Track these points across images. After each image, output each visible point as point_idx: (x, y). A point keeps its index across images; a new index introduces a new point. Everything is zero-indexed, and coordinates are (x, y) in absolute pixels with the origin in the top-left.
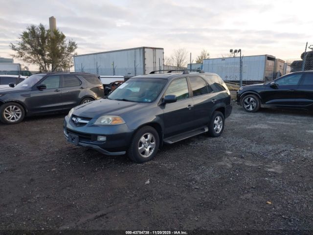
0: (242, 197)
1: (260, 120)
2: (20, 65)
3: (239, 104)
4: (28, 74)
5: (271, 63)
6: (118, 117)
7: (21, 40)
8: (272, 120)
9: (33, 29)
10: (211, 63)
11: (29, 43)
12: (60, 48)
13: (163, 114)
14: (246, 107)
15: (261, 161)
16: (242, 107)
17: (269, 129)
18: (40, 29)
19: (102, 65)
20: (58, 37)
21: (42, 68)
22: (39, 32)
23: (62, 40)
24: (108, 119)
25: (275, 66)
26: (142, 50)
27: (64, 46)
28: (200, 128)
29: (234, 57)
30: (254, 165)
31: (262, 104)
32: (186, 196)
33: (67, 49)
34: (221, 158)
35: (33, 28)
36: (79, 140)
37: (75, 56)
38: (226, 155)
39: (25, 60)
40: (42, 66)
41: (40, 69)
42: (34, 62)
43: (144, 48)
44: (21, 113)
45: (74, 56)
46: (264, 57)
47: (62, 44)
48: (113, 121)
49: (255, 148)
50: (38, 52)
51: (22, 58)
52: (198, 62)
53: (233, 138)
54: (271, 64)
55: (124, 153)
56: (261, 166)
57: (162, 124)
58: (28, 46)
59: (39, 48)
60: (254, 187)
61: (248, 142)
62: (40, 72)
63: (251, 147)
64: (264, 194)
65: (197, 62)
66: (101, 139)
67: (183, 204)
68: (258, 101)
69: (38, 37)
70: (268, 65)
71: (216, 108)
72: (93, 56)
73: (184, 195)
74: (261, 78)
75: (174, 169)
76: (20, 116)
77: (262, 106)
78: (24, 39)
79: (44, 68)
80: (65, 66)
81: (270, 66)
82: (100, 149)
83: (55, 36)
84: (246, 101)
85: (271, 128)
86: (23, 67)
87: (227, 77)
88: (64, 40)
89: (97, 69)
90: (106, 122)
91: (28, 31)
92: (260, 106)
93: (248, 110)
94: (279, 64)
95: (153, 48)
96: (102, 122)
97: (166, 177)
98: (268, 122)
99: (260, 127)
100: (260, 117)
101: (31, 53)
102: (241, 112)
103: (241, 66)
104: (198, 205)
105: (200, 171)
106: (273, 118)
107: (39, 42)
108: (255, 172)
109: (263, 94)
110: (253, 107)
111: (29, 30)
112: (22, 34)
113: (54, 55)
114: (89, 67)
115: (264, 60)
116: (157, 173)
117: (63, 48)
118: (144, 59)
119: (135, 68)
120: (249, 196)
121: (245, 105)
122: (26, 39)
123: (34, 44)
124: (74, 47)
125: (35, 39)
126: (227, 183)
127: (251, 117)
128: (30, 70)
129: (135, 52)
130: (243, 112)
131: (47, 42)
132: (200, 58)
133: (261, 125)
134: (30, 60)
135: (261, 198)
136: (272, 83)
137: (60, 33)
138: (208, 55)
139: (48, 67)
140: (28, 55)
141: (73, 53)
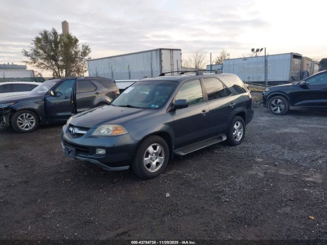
0: (279, 211)
1: (290, 123)
2: (33, 71)
3: (265, 107)
4: (42, 80)
5: (297, 61)
6: (119, 126)
7: (34, 46)
8: (304, 123)
9: (45, 35)
10: (231, 63)
11: (42, 49)
12: (73, 52)
13: (173, 122)
14: (273, 109)
15: (296, 169)
16: (269, 110)
17: (301, 133)
18: (52, 34)
19: (117, 70)
20: (71, 42)
21: (55, 74)
22: (51, 38)
23: (75, 44)
24: (108, 129)
25: (302, 65)
26: (158, 52)
27: (77, 50)
28: (216, 136)
29: (256, 56)
30: (289, 174)
31: (291, 105)
32: (215, 210)
33: (80, 53)
34: (251, 166)
35: (45, 33)
36: (76, 153)
37: (90, 60)
38: (257, 163)
39: (38, 66)
40: (56, 72)
41: (54, 75)
42: (48, 68)
43: (160, 50)
44: (34, 121)
45: (88, 61)
46: (290, 55)
47: (76, 48)
48: (114, 131)
49: (288, 155)
50: (52, 58)
51: (35, 64)
52: (218, 63)
53: (262, 144)
54: (298, 63)
55: (127, 167)
56: (297, 175)
57: (171, 133)
58: (41, 52)
59: (52, 53)
60: (292, 199)
61: (279, 147)
62: (54, 78)
63: (283, 153)
64: (305, 208)
65: (216, 63)
66: (100, 152)
67: (212, 220)
68: (287, 103)
69: (51, 43)
70: (294, 63)
71: (236, 113)
72: (107, 59)
73: (214, 209)
74: (286, 78)
75: (200, 180)
76: (34, 124)
77: (292, 108)
78: (37, 44)
79: (57, 74)
80: (78, 71)
81: (297, 65)
82: (99, 164)
83: (68, 40)
84: (273, 102)
85: (303, 131)
86: (36, 74)
87: (249, 78)
88: (77, 44)
89: (112, 73)
90: (106, 132)
91: (40, 37)
92: (289, 108)
93: (276, 112)
94: (306, 62)
95: (170, 50)
96: (102, 132)
97: (192, 189)
98: (299, 125)
99: (291, 131)
100: (290, 120)
101: (44, 58)
102: (268, 114)
103: (266, 65)
104: (230, 221)
105: (229, 181)
106: (304, 121)
107: (52, 47)
108: (291, 181)
109: (291, 95)
110: (281, 110)
111: (42, 35)
112: (35, 40)
113: (67, 60)
114: (104, 72)
115: (290, 58)
116: (182, 184)
117: (76, 53)
118: (161, 61)
119: (152, 71)
120: (288, 209)
121: (271, 107)
122: (39, 45)
123: (47, 50)
124: (88, 51)
125: (48, 44)
126: (261, 194)
127: (279, 121)
128: (43, 76)
129: (151, 54)
130: (270, 115)
131: (60, 47)
132: (220, 59)
133: (292, 128)
134: (44, 66)
135: (302, 212)
136: (302, 82)
137: (73, 37)
138: (228, 55)
139: (62, 72)
140: (42, 61)
141: (86, 58)
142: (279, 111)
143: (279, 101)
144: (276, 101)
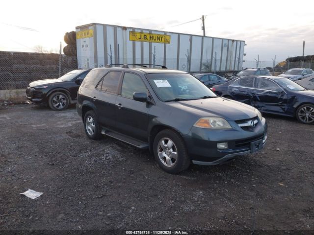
31: (72, 100)
68: (68, 98)
92: (70, 102)
110: (63, 105)
121: (53, 104)
142: (61, 107)
143: (61, 97)
144: (58, 97)
